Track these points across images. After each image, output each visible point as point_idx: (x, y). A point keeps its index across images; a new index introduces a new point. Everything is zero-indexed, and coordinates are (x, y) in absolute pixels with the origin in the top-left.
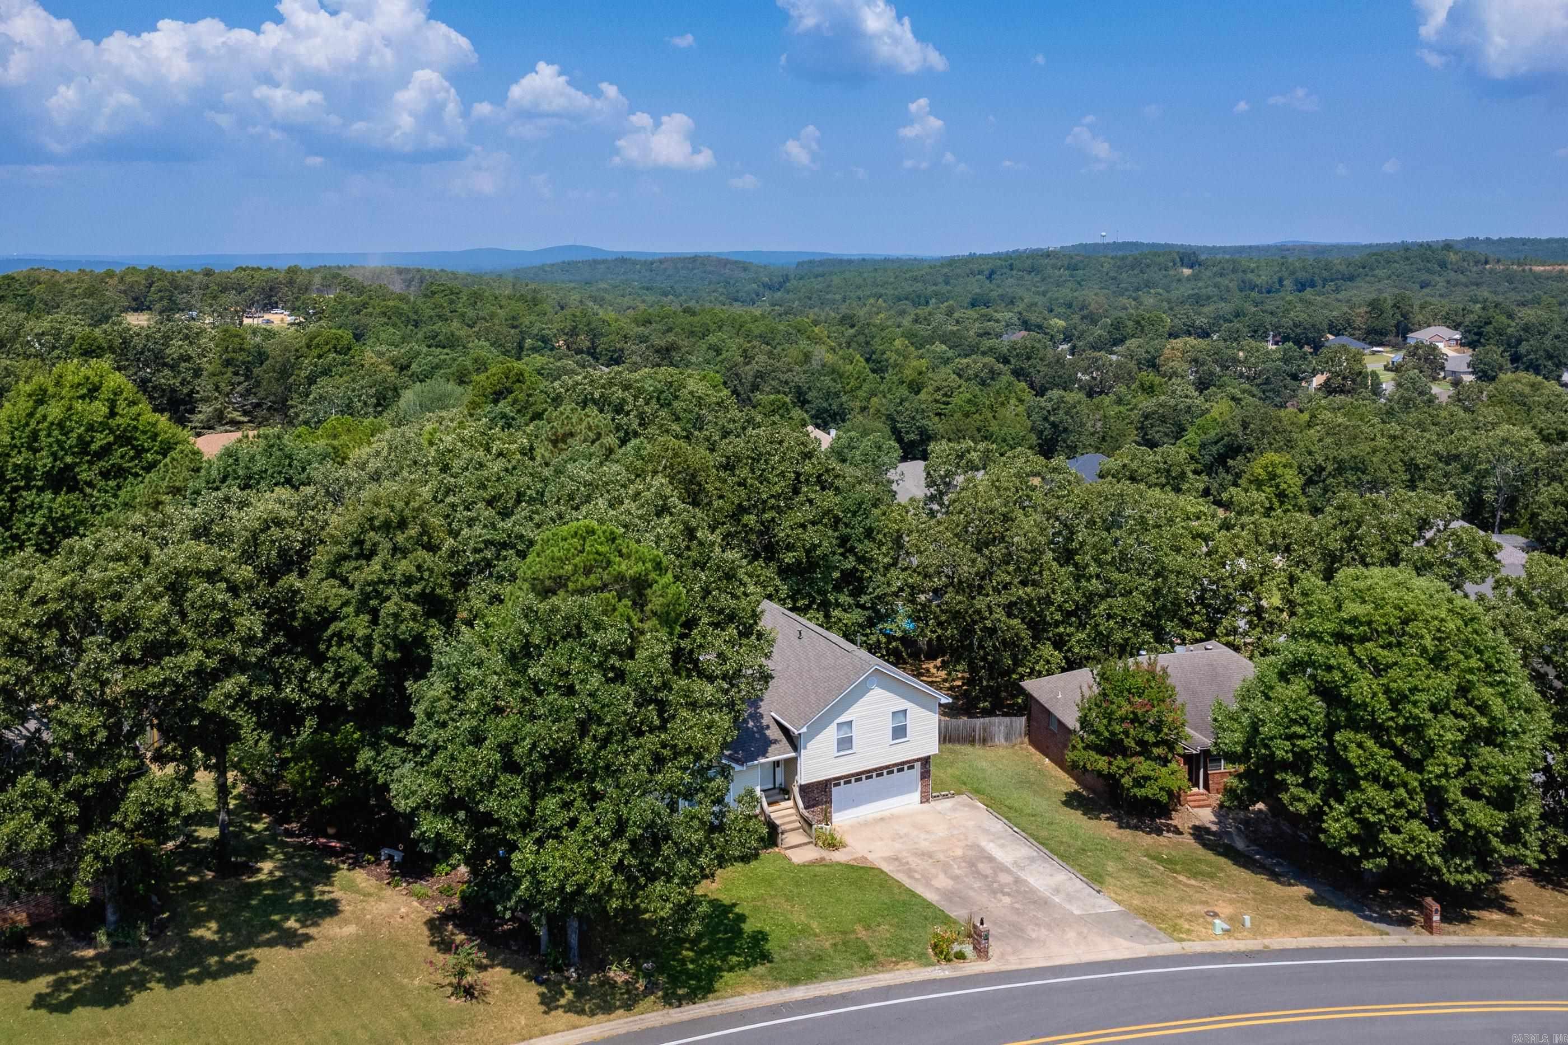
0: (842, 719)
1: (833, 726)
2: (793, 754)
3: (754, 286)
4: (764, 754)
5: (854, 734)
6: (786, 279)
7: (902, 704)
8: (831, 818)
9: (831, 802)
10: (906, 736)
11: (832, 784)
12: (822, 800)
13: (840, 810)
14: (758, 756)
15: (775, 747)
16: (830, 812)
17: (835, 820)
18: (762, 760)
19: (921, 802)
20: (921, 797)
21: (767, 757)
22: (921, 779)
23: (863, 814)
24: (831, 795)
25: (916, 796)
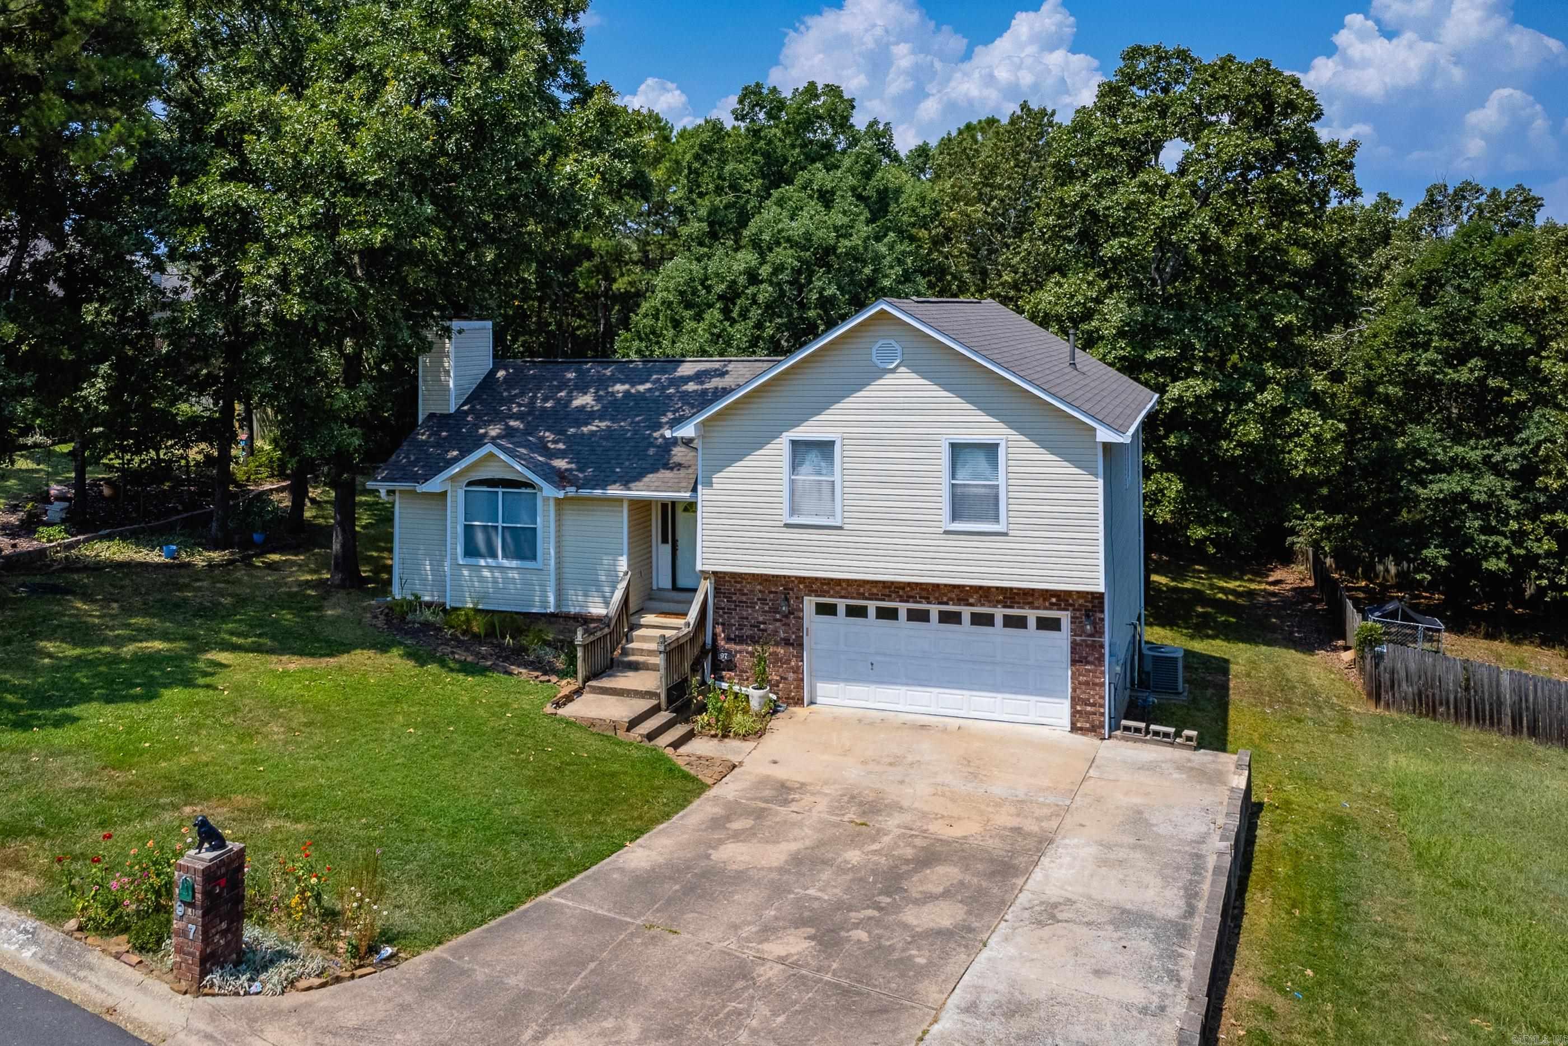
0: (807, 431)
1: (780, 449)
2: (690, 495)
4: (629, 480)
5: (837, 477)
8: (800, 687)
9: (801, 645)
10: (996, 519)
11: (809, 603)
12: (776, 632)
13: (833, 677)
14: (615, 482)
15: (665, 474)
16: (798, 670)
17: (819, 700)
18: (615, 491)
19: (1074, 729)
20: (1074, 713)
21: (629, 489)
22: (1074, 662)
23: (899, 707)
24: (800, 628)
25: (1061, 710)
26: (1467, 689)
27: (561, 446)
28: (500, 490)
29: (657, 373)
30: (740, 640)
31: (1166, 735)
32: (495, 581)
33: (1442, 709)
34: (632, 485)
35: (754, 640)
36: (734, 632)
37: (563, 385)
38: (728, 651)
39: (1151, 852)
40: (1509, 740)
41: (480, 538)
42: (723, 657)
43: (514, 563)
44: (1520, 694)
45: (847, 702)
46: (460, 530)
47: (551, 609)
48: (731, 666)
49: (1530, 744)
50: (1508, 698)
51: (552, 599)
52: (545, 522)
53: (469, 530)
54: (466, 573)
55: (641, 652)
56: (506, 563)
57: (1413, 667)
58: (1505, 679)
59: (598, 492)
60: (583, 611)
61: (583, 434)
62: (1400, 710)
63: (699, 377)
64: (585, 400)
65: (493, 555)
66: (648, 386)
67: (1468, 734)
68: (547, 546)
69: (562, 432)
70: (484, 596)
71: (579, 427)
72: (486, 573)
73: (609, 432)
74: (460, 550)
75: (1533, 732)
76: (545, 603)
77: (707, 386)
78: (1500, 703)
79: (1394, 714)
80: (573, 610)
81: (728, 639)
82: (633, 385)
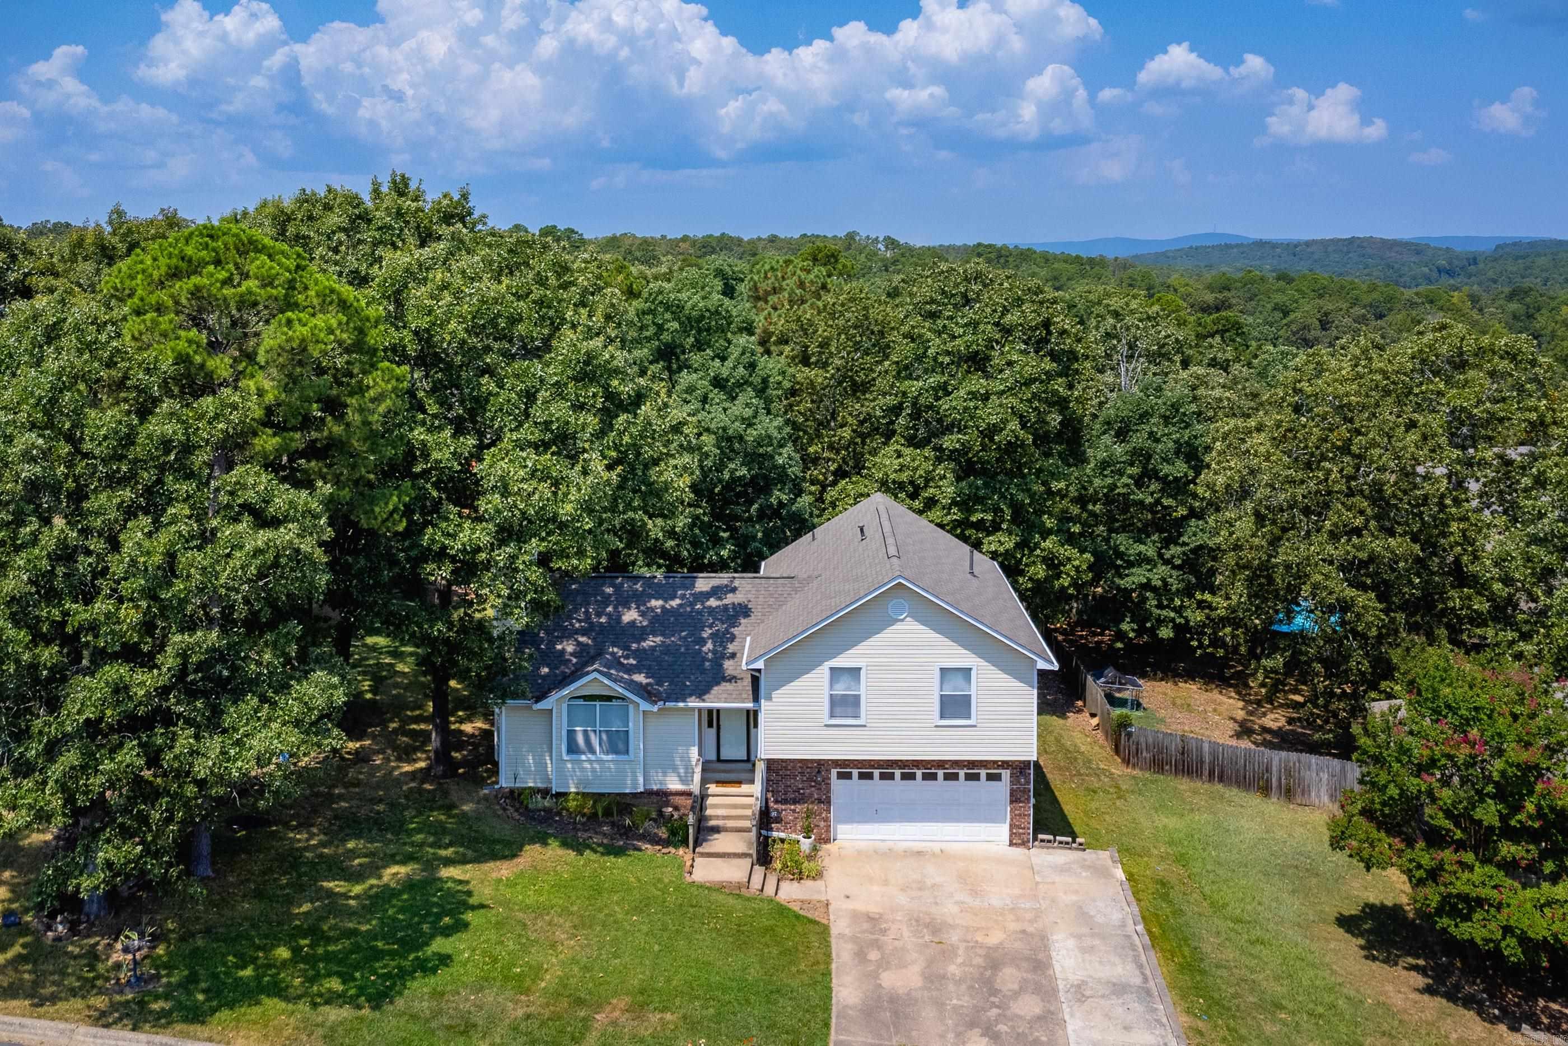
0: (841, 661)
1: (822, 673)
2: (750, 705)
3: (1426, 270)
4: (701, 693)
5: (863, 692)
6: (1474, 261)
7: (960, 657)
8: (828, 831)
9: (829, 803)
10: (969, 717)
11: (834, 772)
12: (811, 795)
13: (850, 820)
14: (691, 695)
15: (725, 686)
16: (827, 820)
17: (839, 836)
18: (693, 703)
19: (1011, 844)
20: (1012, 834)
21: (704, 701)
22: (1012, 802)
23: (896, 838)
24: (829, 791)
25: (1003, 831)
26: (1183, 754)
27: (632, 661)
28: (598, 703)
29: (680, 588)
30: (785, 802)
31: (1067, 843)
32: (594, 770)
33: (1167, 767)
34: (705, 697)
35: (795, 802)
36: (781, 797)
37: (606, 601)
38: (776, 810)
39: (1103, 937)
40: (1207, 786)
41: (580, 739)
42: (774, 814)
43: (610, 757)
44: (1214, 754)
45: (858, 837)
46: (564, 733)
47: (641, 789)
48: (778, 820)
49: (1219, 787)
50: (1207, 759)
51: (641, 780)
52: (635, 725)
53: (571, 734)
54: (569, 766)
55: (717, 817)
56: (605, 757)
57: (1150, 740)
58: (1206, 747)
59: (681, 705)
60: (663, 787)
61: (644, 650)
62: (1141, 769)
63: (716, 592)
64: (631, 615)
65: (592, 751)
66: (678, 601)
67: (1184, 784)
68: (637, 744)
69: (627, 648)
70: (587, 783)
71: (639, 643)
72: (587, 765)
73: (666, 649)
74: (564, 748)
75: (1221, 780)
76: (635, 782)
77: (725, 602)
78: (1202, 762)
79: (1136, 772)
80: (655, 788)
81: (776, 802)
82: (666, 600)
